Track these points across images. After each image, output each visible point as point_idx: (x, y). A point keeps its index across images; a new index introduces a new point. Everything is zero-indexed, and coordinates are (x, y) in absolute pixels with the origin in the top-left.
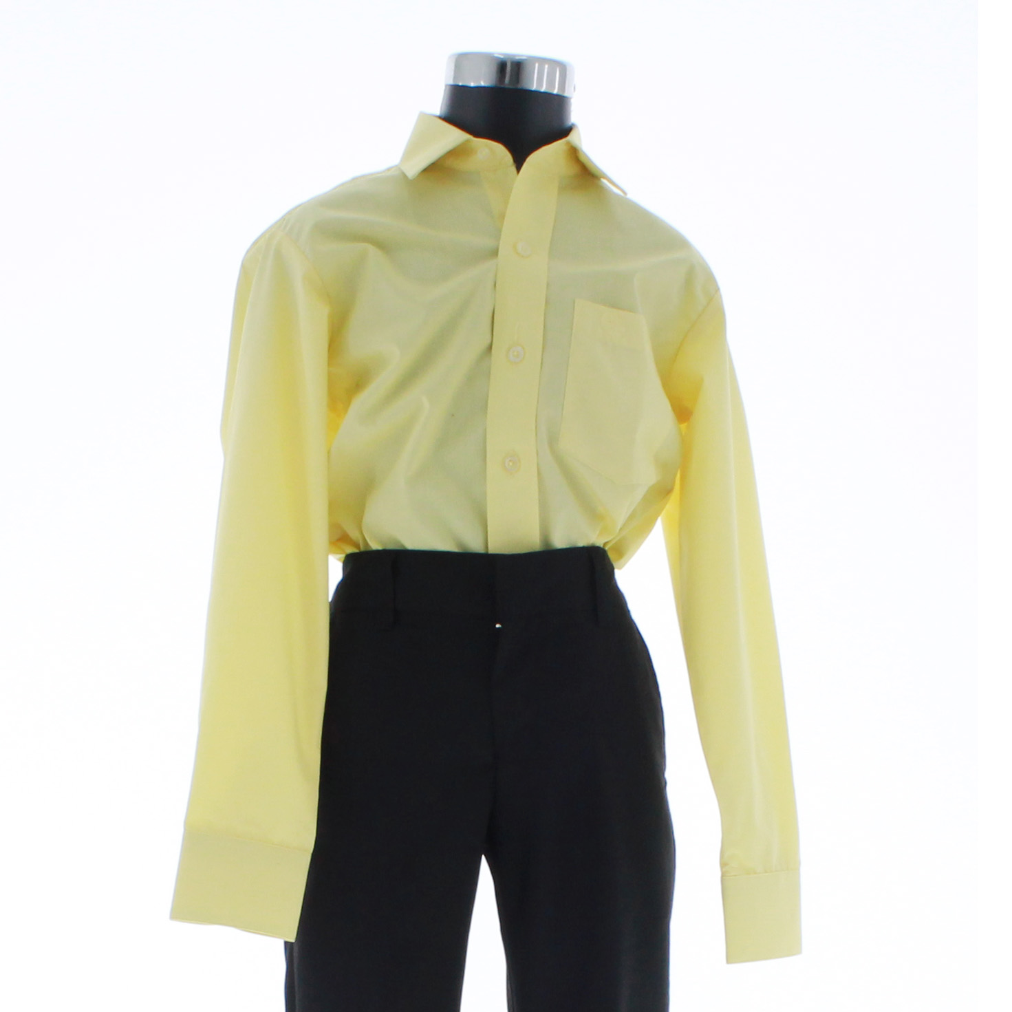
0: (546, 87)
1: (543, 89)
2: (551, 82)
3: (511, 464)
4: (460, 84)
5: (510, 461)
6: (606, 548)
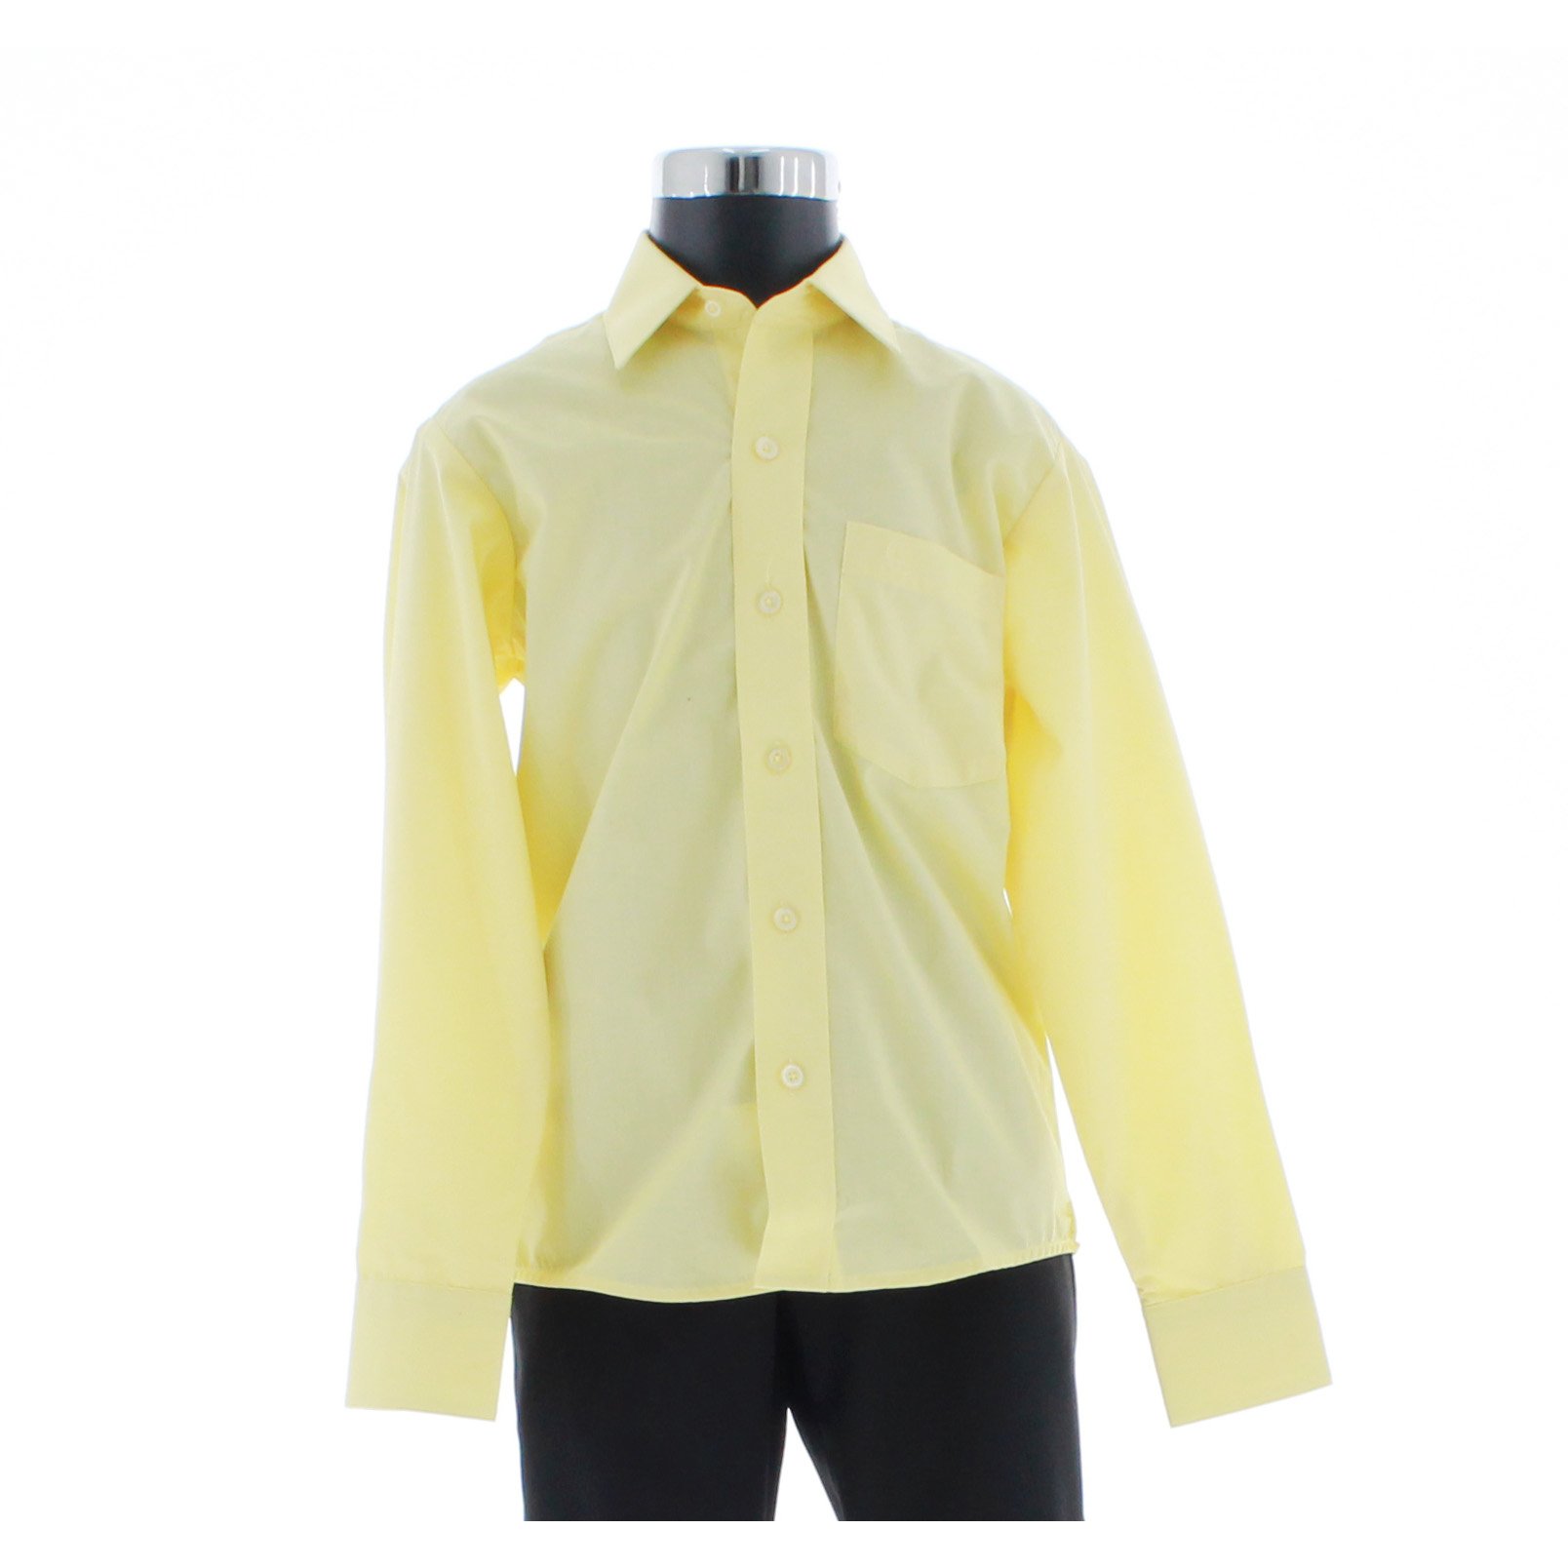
0: (799, 192)
1: (794, 193)
2: (805, 181)
3: (777, 758)
5: (777, 755)
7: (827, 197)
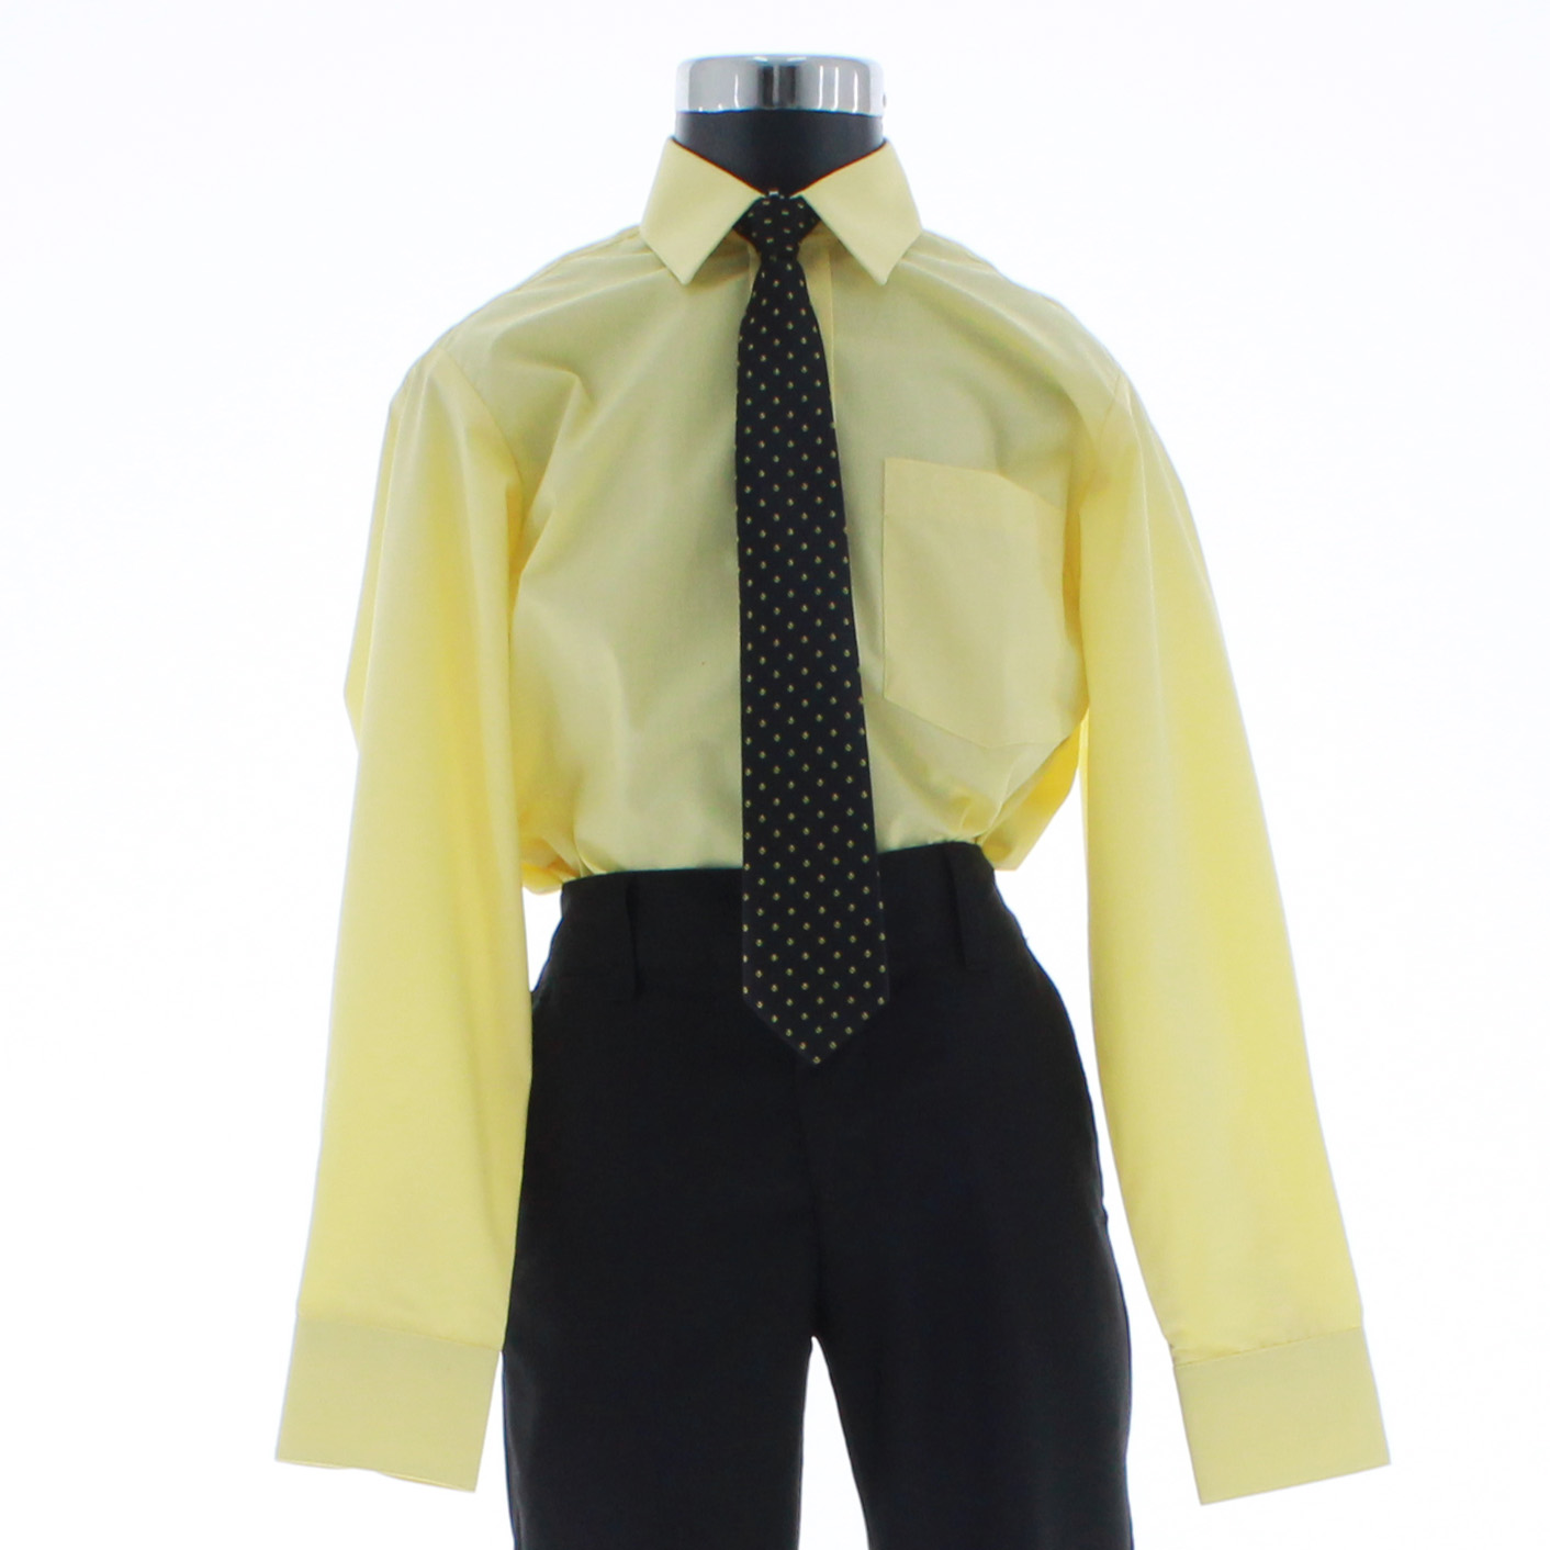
0: (840, 104)
1: (835, 107)
2: (846, 95)
4: (701, 110)
6: (980, 843)
7: (872, 112)
